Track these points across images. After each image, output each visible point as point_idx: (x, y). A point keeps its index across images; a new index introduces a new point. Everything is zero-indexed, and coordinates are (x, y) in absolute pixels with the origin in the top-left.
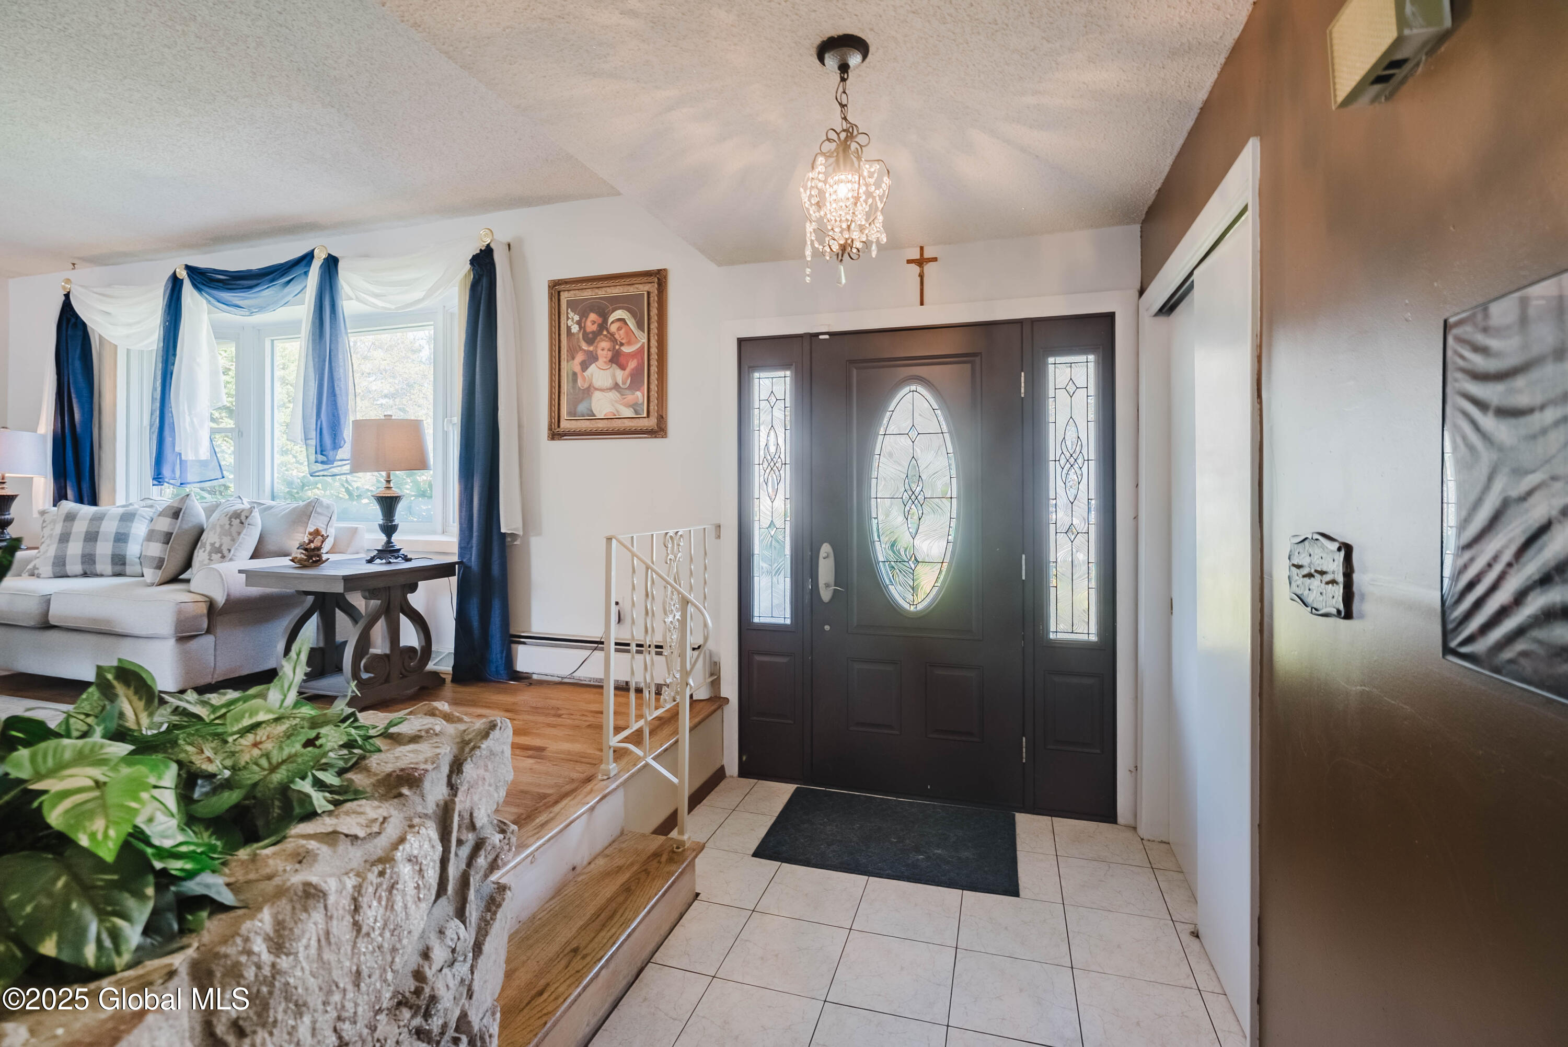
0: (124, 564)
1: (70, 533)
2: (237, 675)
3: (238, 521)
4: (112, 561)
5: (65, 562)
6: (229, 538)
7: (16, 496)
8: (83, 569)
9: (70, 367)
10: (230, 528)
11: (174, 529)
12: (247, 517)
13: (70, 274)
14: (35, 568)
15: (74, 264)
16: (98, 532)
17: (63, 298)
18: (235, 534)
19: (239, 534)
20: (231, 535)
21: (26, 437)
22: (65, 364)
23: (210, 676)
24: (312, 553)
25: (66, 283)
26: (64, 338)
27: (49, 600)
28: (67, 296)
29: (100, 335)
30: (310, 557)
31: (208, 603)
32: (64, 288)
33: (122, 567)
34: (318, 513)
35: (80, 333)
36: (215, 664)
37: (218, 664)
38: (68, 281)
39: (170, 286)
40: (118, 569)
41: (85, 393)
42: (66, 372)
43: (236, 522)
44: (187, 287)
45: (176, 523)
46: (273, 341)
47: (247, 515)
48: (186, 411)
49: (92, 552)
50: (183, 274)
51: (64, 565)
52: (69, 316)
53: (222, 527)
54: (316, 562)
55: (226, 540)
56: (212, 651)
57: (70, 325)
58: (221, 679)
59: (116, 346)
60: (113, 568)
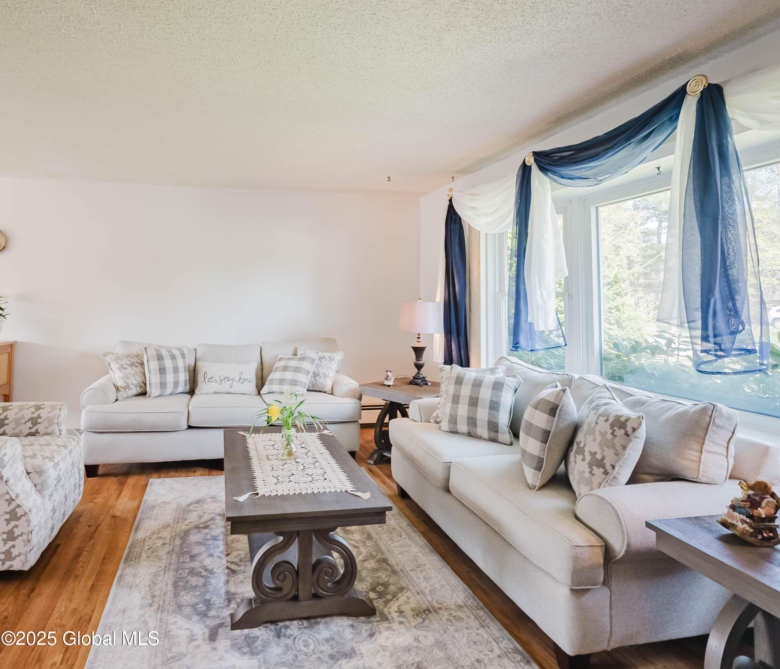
0: (497, 431)
1: (459, 396)
2: (633, 644)
3: (623, 431)
4: (488, 427)
5: (456, 420)
6: (612, 451)
7: (425, 347)
8: (468, 430)
9: (453, 252)
10: (612, 439)
11: (551, 427)
12: (634, 430)
13: (452, 185)
14: (437, 416)
15: (453, 177)
16: (477, 398)
17: (448, 203)
18: (619, 448)
19: (624, 448)
20: (614, 448)
21: (431, 305)
22: (450, 250)
23: (606, 643)
24: (761, 525)
25: (450, 192)
26: (449, 231)
27: (449, 468)
28: (450, 201)
29: (469, 225)
30: (758, 531)
31: (604, 549)
32: (449, 195)
33: (495, 433)
34: (717, 426)
35: (458, 226)
36: (611, 628)
37: (615, 628)
38: (451, 190)
39: (520, 173)
40: (493, 435)
41: (462, 271)
42: (450, 258)
43: (620, 432)
44: (535, 171)
45: (553, 421)
46: (597, 208)
47: (635, 427)
48: (537, 285)
49: (474, 416)
50: (531, 161)
51: (456, 423)
52: (452, 215)
53: (603, 434)
54: (769, 539)
55: (609, 453)
56: (607, 610)
57: (452, 221)
58: (616, 646)
59: (479, 232)
60: (489, 433)
